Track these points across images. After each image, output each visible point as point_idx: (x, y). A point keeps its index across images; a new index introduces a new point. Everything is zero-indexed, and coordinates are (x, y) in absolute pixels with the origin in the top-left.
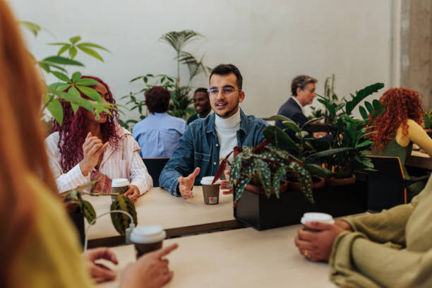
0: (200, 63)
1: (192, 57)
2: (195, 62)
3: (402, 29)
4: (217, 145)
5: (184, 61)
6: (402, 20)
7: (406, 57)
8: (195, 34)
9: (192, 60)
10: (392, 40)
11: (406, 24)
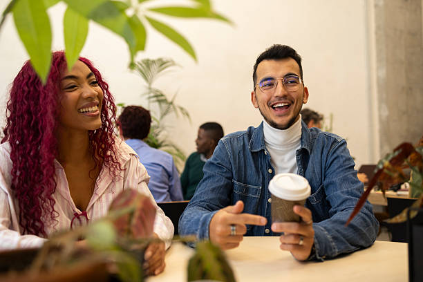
0: (171, 103)
1: (162, 95)
2: (165, 101)
3: (378, 78)
4: (270, 171)
5: (155, 99)
6: (378, 68)
7: (384, 106)
8: (173, 64)
9: (162, 98)
10: (370, 88)
11: (383, 73)
